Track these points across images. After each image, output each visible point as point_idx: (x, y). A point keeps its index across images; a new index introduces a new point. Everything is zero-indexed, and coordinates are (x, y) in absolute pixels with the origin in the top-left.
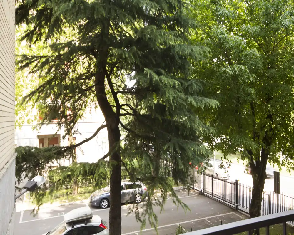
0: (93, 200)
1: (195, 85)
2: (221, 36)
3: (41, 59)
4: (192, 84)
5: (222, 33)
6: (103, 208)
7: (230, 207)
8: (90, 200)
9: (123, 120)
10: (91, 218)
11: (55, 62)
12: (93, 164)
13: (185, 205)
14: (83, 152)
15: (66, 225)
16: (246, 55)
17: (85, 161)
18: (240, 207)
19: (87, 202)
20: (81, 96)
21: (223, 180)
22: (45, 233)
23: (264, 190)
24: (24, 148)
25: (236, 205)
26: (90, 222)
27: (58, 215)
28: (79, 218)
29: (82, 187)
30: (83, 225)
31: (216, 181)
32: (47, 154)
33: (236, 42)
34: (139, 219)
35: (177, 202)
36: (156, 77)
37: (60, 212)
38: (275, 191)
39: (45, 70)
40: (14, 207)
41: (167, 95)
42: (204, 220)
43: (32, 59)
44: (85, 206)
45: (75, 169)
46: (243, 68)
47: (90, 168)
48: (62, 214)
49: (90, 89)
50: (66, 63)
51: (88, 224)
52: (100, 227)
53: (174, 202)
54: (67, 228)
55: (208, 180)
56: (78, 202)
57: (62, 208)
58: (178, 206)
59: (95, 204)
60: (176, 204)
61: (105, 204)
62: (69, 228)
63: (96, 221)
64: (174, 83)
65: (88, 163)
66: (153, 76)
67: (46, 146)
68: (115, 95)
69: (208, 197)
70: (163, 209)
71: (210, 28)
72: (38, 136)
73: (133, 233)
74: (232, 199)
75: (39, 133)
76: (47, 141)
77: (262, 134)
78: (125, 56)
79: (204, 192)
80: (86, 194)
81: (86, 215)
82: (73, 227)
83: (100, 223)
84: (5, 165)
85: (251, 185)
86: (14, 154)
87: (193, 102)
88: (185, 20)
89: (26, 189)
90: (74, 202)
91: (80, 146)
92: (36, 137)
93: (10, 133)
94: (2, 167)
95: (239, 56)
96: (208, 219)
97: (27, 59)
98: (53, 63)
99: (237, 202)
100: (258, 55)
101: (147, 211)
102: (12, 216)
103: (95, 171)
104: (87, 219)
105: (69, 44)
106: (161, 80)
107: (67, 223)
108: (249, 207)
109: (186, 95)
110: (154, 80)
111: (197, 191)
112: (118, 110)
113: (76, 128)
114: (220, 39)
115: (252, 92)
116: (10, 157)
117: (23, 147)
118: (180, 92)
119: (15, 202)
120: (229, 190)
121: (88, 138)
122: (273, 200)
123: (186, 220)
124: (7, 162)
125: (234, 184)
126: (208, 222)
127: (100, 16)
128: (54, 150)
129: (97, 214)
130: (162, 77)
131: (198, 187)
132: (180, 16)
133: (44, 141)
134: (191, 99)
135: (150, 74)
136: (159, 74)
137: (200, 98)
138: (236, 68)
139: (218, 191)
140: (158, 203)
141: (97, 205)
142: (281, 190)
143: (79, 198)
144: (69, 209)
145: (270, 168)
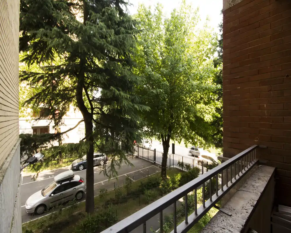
0: (74, 165)
1: (137, 98)
2: (150, 73)
3: (37, 75)
4: (136, 97)
5: (150, 72)
6: (80, 170)
7: (152, 163)
8: (72, 166)
9: (95, 117)
10: (74, 177)
11: (48, 78)
12: (77, 144)
13: (132, 164)
14: (68, 136)
15: (56, 183)
16: (163, 84)
17: (71, 142)
18: (156, 163)
19: (70, 167)
20: (67, 101)
21: (148, 149)
22: (40, 190)
23: (168, 153)
24: (26, 135)
25: (155, 161)
26: (73, 179)
27: (49, 178)
28: (65, 178)
29: (66, 158)
30: (68, 182)
31: (144, 150)
32: (43, 139)
33: (158, 77)
34: (107, 175)
35: (127, 163)
36: (117, 92)
37: (51, 175)
38: (173, 153)
39: (40, 83)
40: (20, 176)
41: (124, 103)
42: (139, 171)
43: (30, 74)
44: (68, 170)
45: (65, 148)
46: (161, 91)
47: (75, 147)
48: (52, 177)
49: (73, 97)
50: (56, 79)
51: (72, 181)
52: (79, 182)
53: (126, 163)
54: (57, 185)
55: (141, 149)
56: (63, 168)
57: (52, 172)
58: (128, 165)
59: (75, 168)
60: (126, 164)
61: (81, 167)
62: (58, 185)
63: (77, 178)
64: (127, 96)
65: (73, 144)
66: (116, 91)
67: (39, 133)
68: (90, 101)
69: (140, 158)
70: (120, 168)
71: (143, 69)
72: (32, 128)
73: (100, 182)
74: (152, 158)
75: (33, 125)
76: (40, 130)
77: (168, 126)
78: (99, 78)
79: (138, 156)
80: (68, 163)
81: (70, 176)
82: (61, 184)
83: (79, 180)
84: (13, 146)
85: (162, 151)
86: (19, 139)
87: (138, 107)
88: (131, 62)
89: (29, 163)
90: (60, 168)
91: (66, 133)
92: (31, 128)
93: (16, 124)
94: (12, 149)
95: (159, 85)
96: (141, 170)
97: (27, 74)
98: (46, 78)
99: (155, 160)
100: (168, 84)
101: (111, 170)
102: (19, 182)
103: (79, 148)
104: (71, 178)
105: (59, 67)
106: (120, 94)
107: (56, 182)
108: (161, 162)
109: (132, 103)
110: (116, 93)
111: (134, 156)
112: (92, 111)
113: (63, 121)
114: (149, 75)
115: (166, 104)
116: (17, 141)
117: (24, 135)
118: (130, 102)
119: (21, 172)
120: (151, 154)
121: (72, 128)
122: (172, 158)
123: (129, 172)
124: (15, 144)
125: (154, 151)
126: (141, 172)
127: (82, 51)
128: (48, 136)
129: (76, 174)
130: (120, 92)
131: (136, 154)
132: (129, 59)
133: (37, 131)
134: (136, 106)
135: (114, 90)
136: (119, 91)
137: (141, 105)
138: (158, 91)
139: (145, 155)
140: (118, 164)
141: (76, 169)
142: (175, 152)
143: (64, 165)
144: (57, 173)
145: (171, 142)
